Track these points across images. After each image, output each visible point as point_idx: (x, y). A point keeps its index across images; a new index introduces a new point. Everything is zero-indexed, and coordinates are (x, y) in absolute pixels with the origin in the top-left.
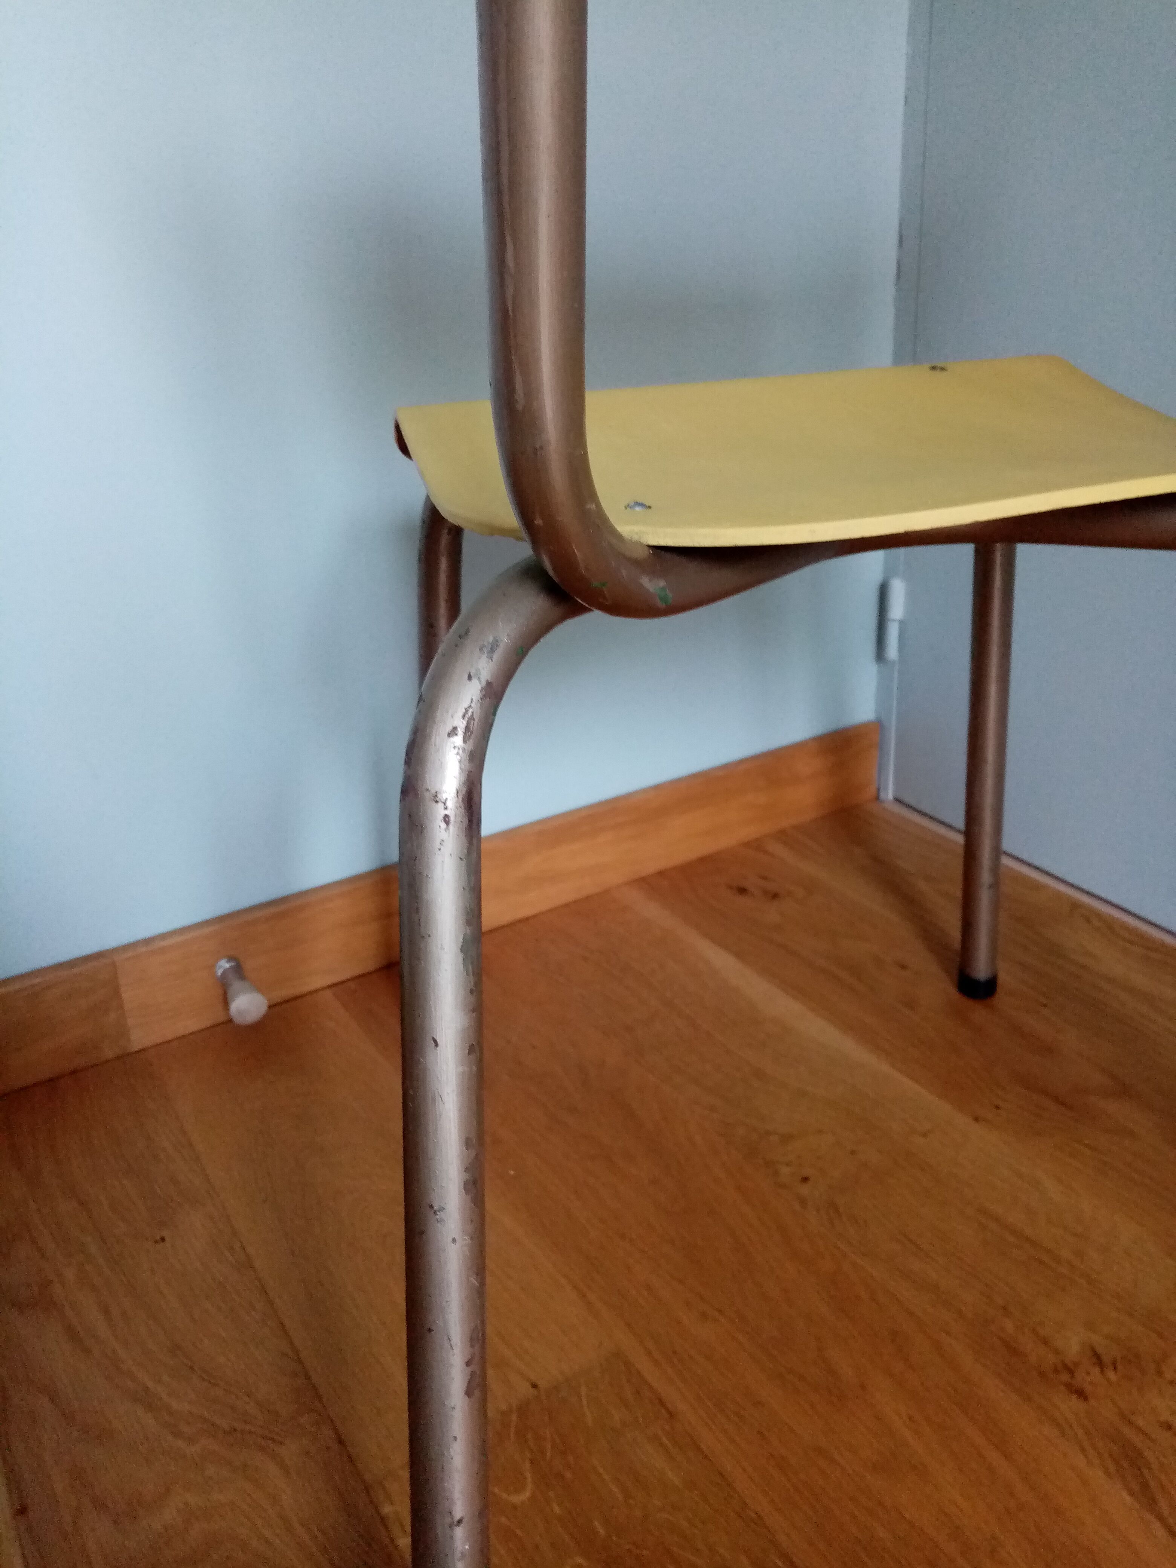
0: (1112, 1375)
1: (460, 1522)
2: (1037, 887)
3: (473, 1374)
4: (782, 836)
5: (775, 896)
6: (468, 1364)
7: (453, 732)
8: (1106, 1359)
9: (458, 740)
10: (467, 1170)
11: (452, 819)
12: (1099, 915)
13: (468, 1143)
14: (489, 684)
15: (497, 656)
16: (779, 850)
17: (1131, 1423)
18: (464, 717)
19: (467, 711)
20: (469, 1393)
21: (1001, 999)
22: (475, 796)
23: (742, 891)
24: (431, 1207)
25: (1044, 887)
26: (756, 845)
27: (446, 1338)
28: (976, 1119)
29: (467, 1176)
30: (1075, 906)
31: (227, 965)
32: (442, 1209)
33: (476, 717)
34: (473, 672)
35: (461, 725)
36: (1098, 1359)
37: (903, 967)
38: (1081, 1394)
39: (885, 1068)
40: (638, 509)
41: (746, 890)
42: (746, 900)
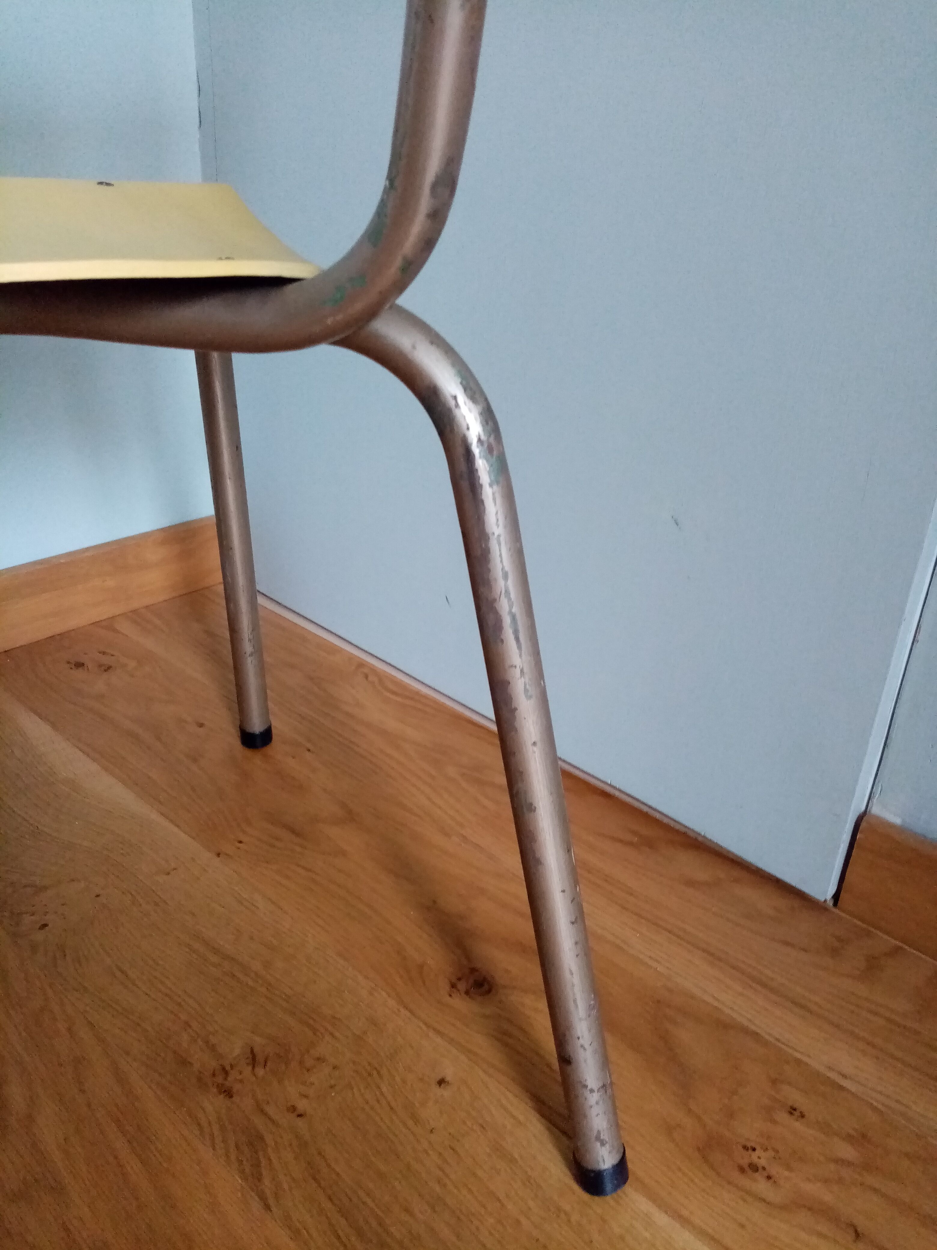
0: (260, 1072)
4: (132, 615)
5: (108, 668)
8: (260, 1058)
12: (374, 670)
16: (125, 627)
17: (262, 1112)
21: (276, 747)
23: (79, 665)
25: (340, 650)
26: (108, 624)
28: (218, 854)
30: (361, 664)
36: (253, 1059)
37: (201, 725)
38: (228, 1093)
39: (154, 816)
41: (83, 664)
42: (79, 674)
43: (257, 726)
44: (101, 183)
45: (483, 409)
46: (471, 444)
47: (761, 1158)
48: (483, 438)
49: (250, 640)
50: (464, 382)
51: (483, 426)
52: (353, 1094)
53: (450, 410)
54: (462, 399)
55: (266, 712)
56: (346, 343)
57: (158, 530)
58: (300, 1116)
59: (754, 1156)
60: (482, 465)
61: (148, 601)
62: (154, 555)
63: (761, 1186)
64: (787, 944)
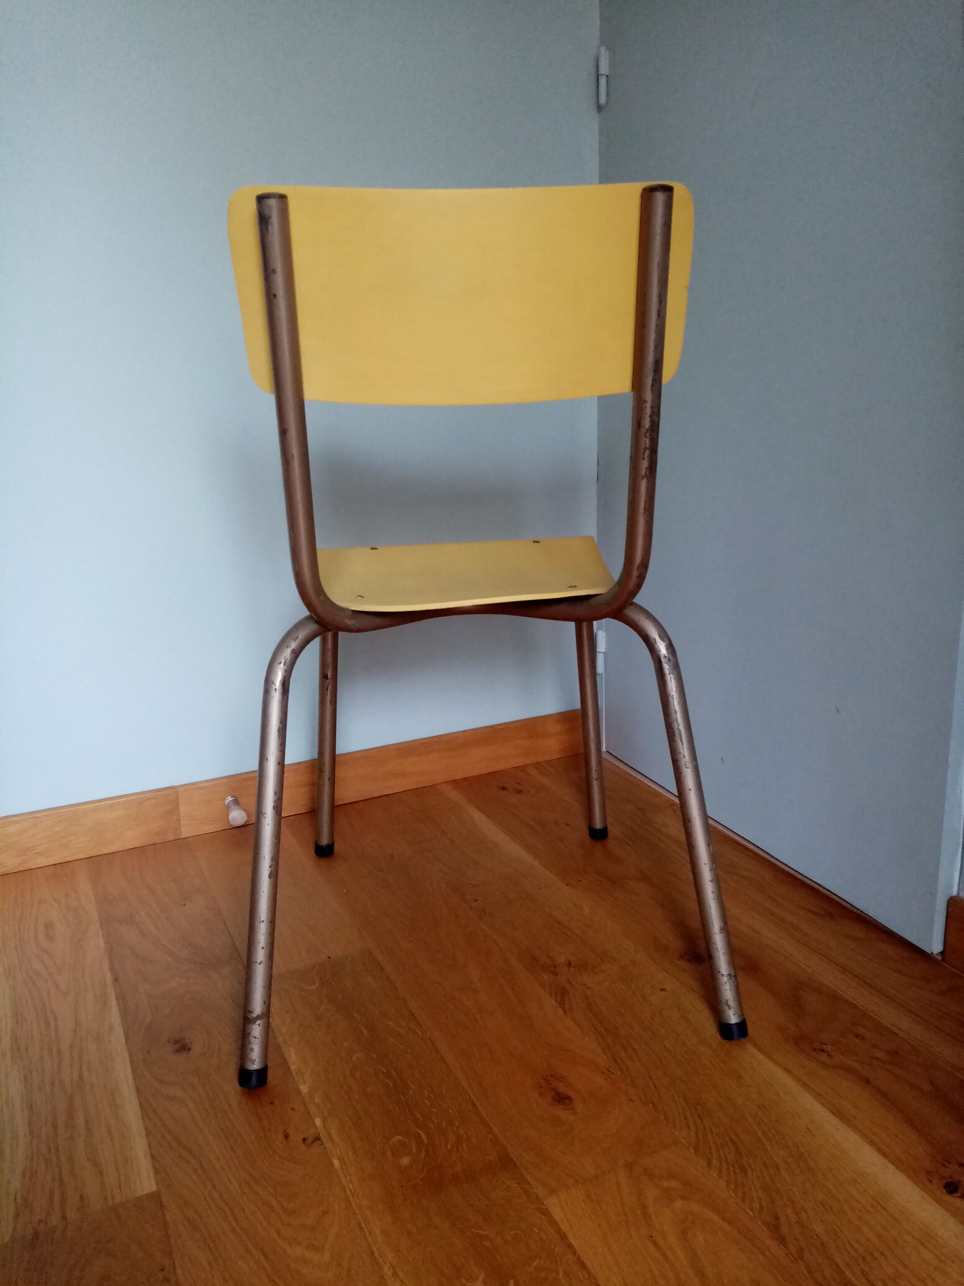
1: (263, 921)
2: (658, 794)
3: (271, 871)
4: (537, 765)
5: (520, 792)
6: (270, 867)
7: (280, 663)
8: (573, 965)
9: (282, 665)
10: (274, 802)
11: (277, 690)
13: (275, 793)
14: (294, 649)
15: (298, 641)
16: (533, 772)
17: (570, 983)
18: (284, 659)
19: (285, 657)
20: (270, 877)
21: (610, 842)
22: (287, 684)
23: (504, 789)
24: (262, 812)
25: (660, 795)
26: (522, 769)
27: (263, 856)
28: (567, 885)
29: (274, 804)
31: (231, 799)
32: (265, 813)
33: (288, 659)
34: (289, 645)
35: (283, 661)
36: (570, 965)
38: (555, 974)
39: (536, 864)
40: (360, 598)
41: (506, 788)
42: (504, 793)
43: (598, 825)
44: (534, 542)
45: (667, 644)
46: (661, 657)
47: (829, 1048)
48: (666, 655)
49: (596, 770)
50: (659, 634)
51: (667, 650)
52: (616, 985)
53: (653, 644)
54: (658, 640)
55: (604, 818)
56: (615, 617)
57: (557, 713)
58: (588, 988)
59: (825, 1047)
60: (666, 667)
61: (547, 758)
62: (554, 728)
63: (823, 1057)
64: (898, 972)
